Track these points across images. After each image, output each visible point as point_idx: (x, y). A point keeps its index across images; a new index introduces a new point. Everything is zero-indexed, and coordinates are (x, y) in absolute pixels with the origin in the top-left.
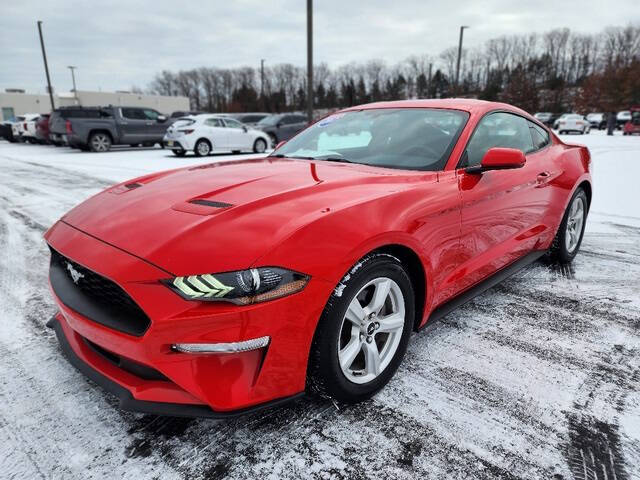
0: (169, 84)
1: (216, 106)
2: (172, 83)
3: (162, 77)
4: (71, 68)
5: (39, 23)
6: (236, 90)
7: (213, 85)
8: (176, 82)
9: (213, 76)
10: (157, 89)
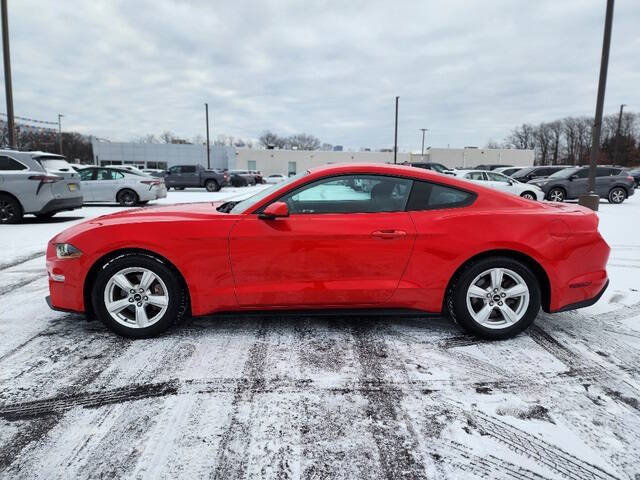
0: (526, 138)
1: (577, 157)
2: (531, 137)
3: (521, 131)
4: (424, 130)
5: (397, 98)
6: (606, 140)
7: (577, 135)
8: (535, 134)
9: (579, 126)
10: (514, 142)
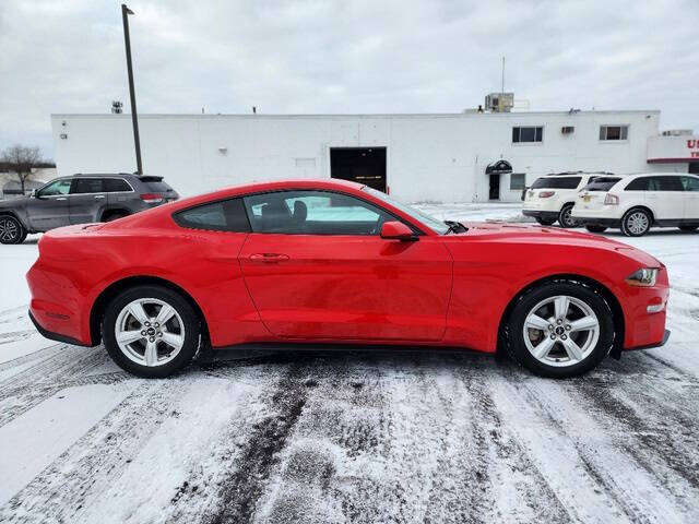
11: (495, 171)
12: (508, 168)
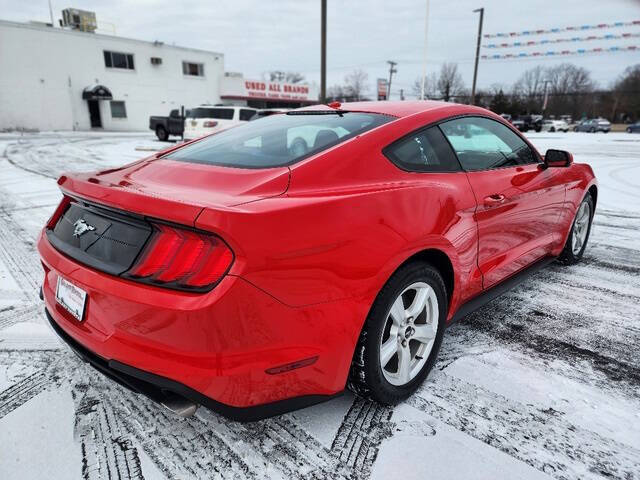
11: (94, 97)
12: (107, 94)
